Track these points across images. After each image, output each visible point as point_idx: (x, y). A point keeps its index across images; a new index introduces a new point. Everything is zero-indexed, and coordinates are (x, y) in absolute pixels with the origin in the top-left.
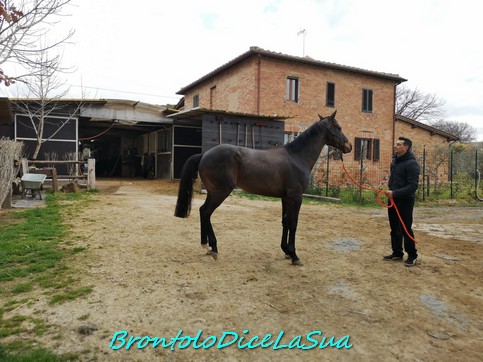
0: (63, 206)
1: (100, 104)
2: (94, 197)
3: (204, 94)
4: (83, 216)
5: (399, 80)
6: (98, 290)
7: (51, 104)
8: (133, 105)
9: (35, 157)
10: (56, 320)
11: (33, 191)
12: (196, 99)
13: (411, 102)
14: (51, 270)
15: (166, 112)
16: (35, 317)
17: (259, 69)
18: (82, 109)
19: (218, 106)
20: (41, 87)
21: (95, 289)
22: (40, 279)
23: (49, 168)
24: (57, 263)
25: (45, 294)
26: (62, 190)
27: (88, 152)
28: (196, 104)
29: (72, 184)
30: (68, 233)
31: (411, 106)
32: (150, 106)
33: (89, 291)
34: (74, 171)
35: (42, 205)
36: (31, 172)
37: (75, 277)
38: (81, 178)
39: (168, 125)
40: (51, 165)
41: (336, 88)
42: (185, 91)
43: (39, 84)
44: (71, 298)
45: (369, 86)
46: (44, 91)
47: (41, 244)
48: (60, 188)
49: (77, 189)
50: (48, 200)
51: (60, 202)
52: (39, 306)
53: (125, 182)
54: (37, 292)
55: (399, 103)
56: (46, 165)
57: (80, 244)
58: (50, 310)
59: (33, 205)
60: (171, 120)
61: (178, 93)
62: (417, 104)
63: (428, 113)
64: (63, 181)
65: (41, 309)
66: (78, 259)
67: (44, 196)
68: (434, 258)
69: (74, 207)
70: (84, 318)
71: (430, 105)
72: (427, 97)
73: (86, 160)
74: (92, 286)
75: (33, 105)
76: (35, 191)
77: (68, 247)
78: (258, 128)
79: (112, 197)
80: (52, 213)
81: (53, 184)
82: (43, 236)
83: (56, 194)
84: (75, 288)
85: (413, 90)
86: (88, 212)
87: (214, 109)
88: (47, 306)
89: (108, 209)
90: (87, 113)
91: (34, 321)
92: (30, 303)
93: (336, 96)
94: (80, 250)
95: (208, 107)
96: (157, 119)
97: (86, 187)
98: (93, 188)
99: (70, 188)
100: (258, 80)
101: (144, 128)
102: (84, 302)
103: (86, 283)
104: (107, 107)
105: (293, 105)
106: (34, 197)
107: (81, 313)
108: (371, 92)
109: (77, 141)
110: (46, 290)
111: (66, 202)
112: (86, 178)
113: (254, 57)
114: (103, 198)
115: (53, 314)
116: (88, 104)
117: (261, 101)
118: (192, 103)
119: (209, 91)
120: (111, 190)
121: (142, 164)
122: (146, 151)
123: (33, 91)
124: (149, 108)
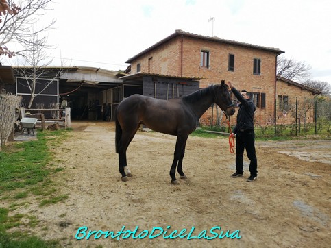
0: (49, 140)
1: (73, 70)
2: (69, 133)
3: (144, 62)
4: (62, 146)
5: (279, 52)
6: (73, 197)
7: (40, 70)
8: (96, 71)
9: (30, 106)
10: (43, 217)
11: (28, 129)
12: (139, 66)
13: (288, 67)
14: (41, 183)
15: (119, 75)
16: (30, 215)
17: (182, 45)
18: (61, 73)
19: (154, 71)
20: (34, 59)
21: (70, 196)
22: (33, 189)
23: (39, 114)
24: (44, 178)
25: (37, 199)
26: (48, 129)
27: (65, 103)
28: (139, 70)
29: (54, 125)
30: (52, 158)
31: (287, 70)
32: (107, 71)
33: (66, 197)
34: (56, 116)
35: (34, 139)
36: (27, 116)
37: (56, 188)
38: (61, 121)
39: (120, 84)
40: (40, 112)
41: (235, 58)
42: (131, 61)
43: (32, 56)
44: (54, 202)
45: (258, 56)
46: (36, 61)
47: (34, 165)
48: (47, 127)
49: (58, 128)
50: (38, 135)
51: (47, 137)
52: (33, 207)
53: (90, 123)
54: (31, 198)
55: (279, 68)
56: (37, 112)
57: (60, 165)
58: (40, 210)
59: (28, 139)
60: (122, 81)
61: (126, 62)
62: (291, 69)
63: (299, 75)
64: (49, 123)
65: (34, 209)
66: (59, 176)
67: (36, 133)
68: (304, 176)
69: (56, 140)
70: (63, 216)
71: (301, 70)
72: (299, 64)
73: (64, 108)
74: (69, 194)
75: (29, 71)
76: (30, 129)
77: (52, 168)
78: (181, 86)
79: (82, 133)
80: (41, 144)
81: (42, 125)
82: (35, 160)
83: (44, 131)
84: (57, 195)
85: (288, 59)
86: (65, 144)
87: (151, 73)
88: (38, 208)
89: (79, 142)
90: (65, 76)
91: (29, 218)
92: (27, 206)
93: (235, 64)
94: (60, 169)
95: (147, 72)
96: (112, 80)
97: (64, 127)
98: (69, 127)
99: (53, 128)
100: (181, 53)
101: (104, 86)
102: (63, 205)
103: (64, 192)
104: (78, 72)
105: (205, 70)
106: (29, 133)
107: (60, 212)
108: (259, 61)
109: (58, 95)
110: (37, 197)
111: (50, 137)
112: (64, 120)
113: (179, 37)
114: (76, 134)
115: (42, 213)
116: (65, 70)
117: (183, 67)
118: (136, 69)
119: (147, 61)
120: (81, 129)
121: (102, 111)
122: (105, 102)
123: (28, 61)
124: (106, 73)
